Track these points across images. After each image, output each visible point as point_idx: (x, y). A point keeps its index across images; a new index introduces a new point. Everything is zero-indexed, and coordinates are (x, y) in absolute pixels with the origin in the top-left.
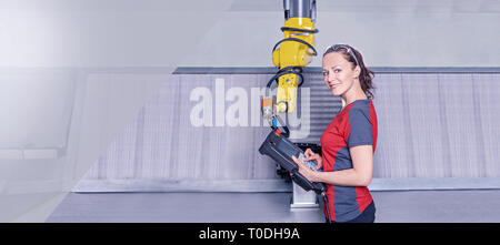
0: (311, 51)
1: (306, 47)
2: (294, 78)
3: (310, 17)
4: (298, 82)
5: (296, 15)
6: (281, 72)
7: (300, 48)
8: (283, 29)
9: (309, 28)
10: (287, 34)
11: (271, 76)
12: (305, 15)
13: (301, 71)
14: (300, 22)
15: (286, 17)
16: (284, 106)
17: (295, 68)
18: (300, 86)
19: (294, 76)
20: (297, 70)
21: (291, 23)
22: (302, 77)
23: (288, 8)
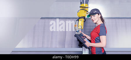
2: (83, 20)
5: (83, 3)
6: (80, 18)
7: (85, 12)
9: (87, 7)
10: (81, 8)
12: (86, 3)
14: (85, 5)
16: (80, 27)
17: (83, 17)
18: (84, 22)
20: (84, 18)
21: (82, 5)
23: (81, 1)
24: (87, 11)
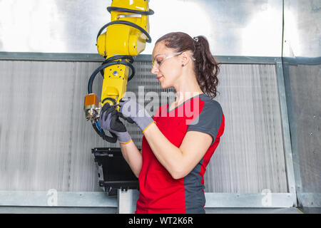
0: (144, 36)
1: (138, 31)
2: (123, 70)
4: (128, 75)
6: (108, 63)
7: (131, 33)
8: (110, 9)
9: (143, 9)
10: (115, 14)
11: (97, 65)
13: (132, 62)
14: (131, 2)
18: (129, 79)
19: (123, 67)
20: (127, 61)
22: (132, 68)
24: (143, 31)
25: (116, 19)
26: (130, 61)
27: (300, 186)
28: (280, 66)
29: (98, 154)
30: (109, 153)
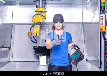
0: (44, 18)
2: (39, 26)
3: (44, 7)
4: (40, 27)
5: (40, 7)
6: (35, 24)
7: (40, 17)
8: (36, 11)
9: (44, 11)
11: (32, 26)
12: (42, 7)
13: (41, 24)
14: (41, 9)
15: (37, 7)
17: (39, 23)
18: (40, 28)
19: (39, 25)
21: (38, 9)
22: (41, 26)
23: (37, 5)
24: (44, 16)
25: (37, 14)
26: (40, 24)
27: (87, 55)
28: (82, 24)
29: (34, 48)
30: (37, 47)
